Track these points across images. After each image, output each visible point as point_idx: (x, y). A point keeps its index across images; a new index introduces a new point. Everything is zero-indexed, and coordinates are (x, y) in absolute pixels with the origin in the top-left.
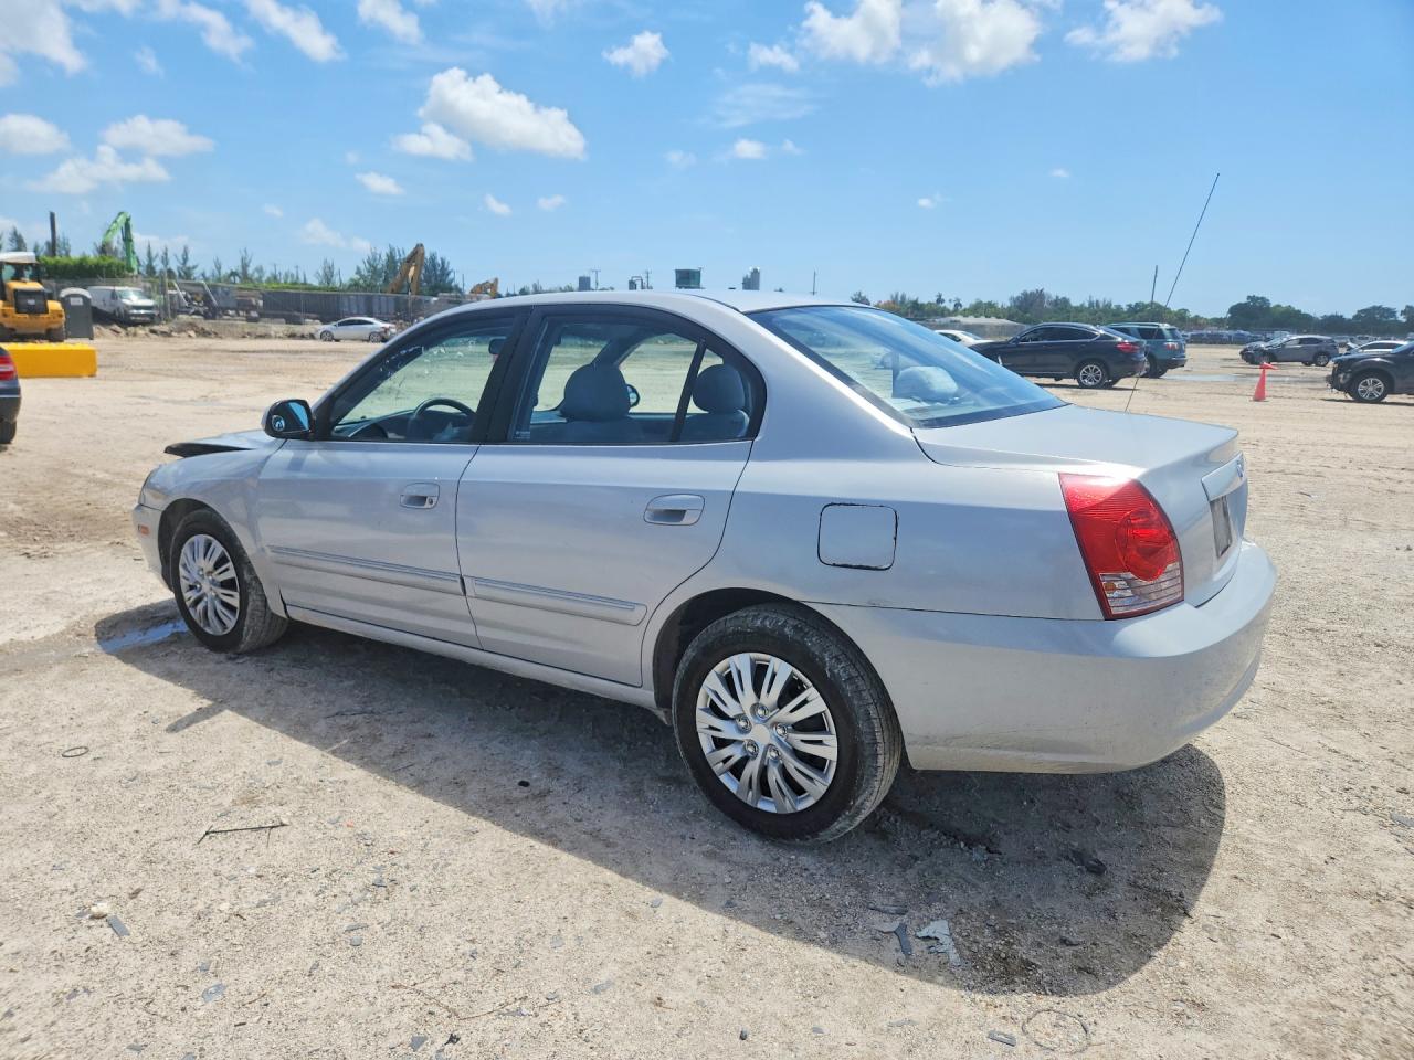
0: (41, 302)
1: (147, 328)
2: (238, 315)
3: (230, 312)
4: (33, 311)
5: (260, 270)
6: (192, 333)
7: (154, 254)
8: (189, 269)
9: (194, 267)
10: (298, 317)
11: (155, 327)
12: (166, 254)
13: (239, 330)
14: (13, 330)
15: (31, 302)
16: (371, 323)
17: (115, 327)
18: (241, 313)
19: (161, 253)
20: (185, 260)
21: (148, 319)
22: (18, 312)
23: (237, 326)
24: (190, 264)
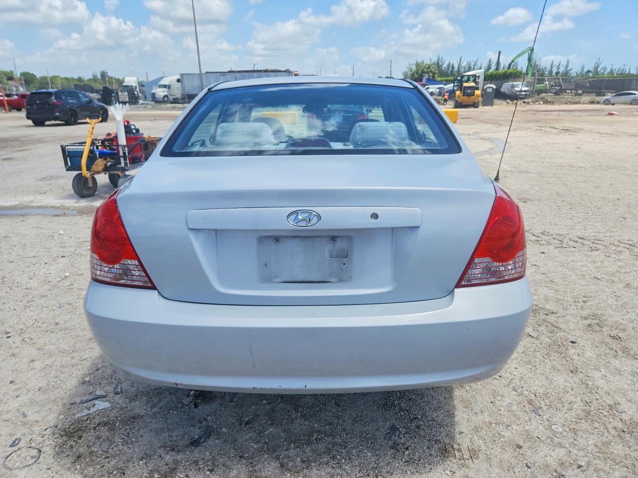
0: (473, 91)
1: (522, 101)
2: (572, 93)
3: (568, 91)
4: (469, 95)
5: (605, 69)
6: (541, 102)
7: (554, 65)
8: (568, 71)
9: (571, 70)
10: (604, 93)
11: (526, 100)
12: (560, 64)
13: (565, 100)
14: (461, 103)
15: (469, 91)
16: (635, 94)
17: (508, 101)
18: (573, 91)
19: (557, 64)
20: (567, 66)
21: (524, 96)
22: (463, 96)
23: (565, 98)
24: (569, 68)
